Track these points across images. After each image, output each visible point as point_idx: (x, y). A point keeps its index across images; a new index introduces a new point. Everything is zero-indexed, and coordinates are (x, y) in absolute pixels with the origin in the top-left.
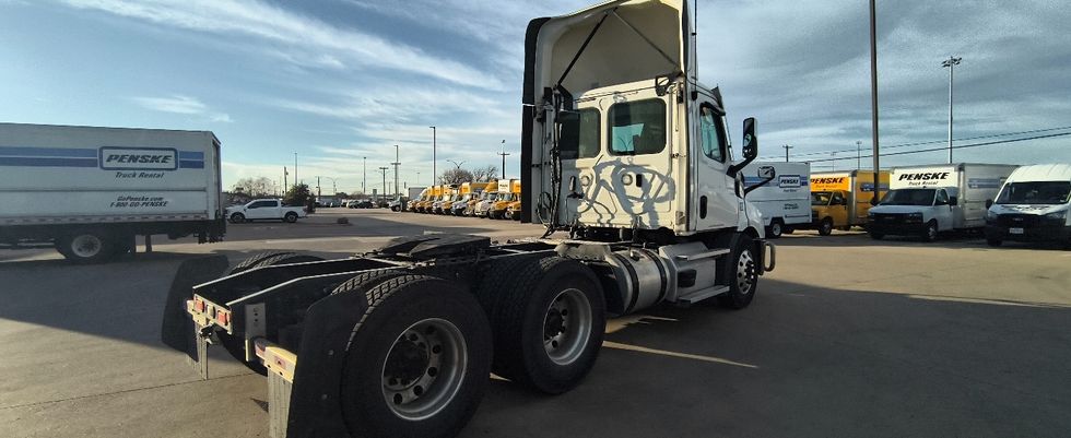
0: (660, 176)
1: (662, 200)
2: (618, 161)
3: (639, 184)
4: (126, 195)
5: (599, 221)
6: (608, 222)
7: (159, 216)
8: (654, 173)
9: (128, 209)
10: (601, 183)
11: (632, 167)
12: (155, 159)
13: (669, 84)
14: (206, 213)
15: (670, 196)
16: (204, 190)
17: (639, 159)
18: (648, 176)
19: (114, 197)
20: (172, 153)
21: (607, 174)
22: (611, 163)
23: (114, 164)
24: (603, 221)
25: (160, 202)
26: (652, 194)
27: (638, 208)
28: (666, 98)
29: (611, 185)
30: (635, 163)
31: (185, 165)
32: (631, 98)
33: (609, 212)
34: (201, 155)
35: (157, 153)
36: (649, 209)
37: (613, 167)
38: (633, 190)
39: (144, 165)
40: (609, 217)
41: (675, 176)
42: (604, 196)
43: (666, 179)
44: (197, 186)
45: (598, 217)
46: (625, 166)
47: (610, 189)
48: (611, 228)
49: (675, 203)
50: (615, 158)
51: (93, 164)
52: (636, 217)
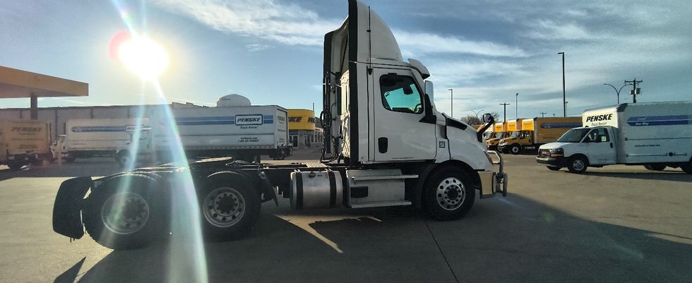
4: (244, 136)
7: (255, 146)
9: (244, 143)
12: (254, 120)
14: (273, 145)
16: (273, 134)
19: (239, 138)
20: (261, 116)
23: (240, 123)
25: (256, 140)
31: (266, 122)
34: (272, 117)
35: (255, 117)
39: (251, 123)
44: (270, 132)
51: (232, 123)
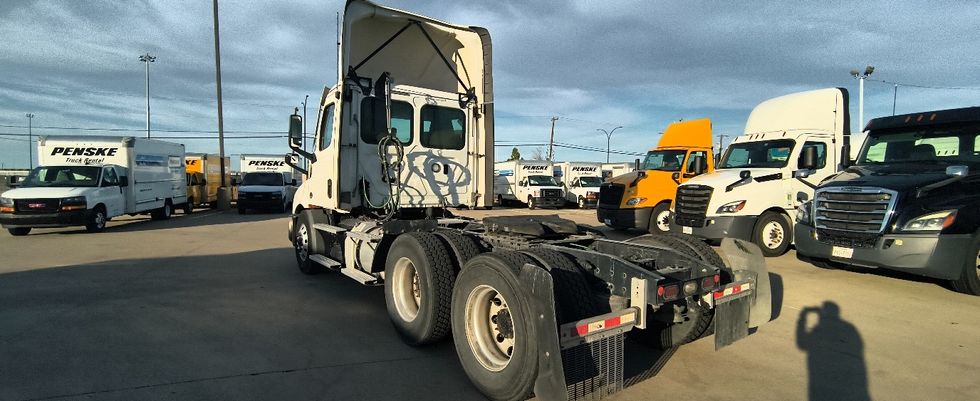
0: (461, 167)
1: (462, 184)
2: (430, 152)
3: (446, 172)
5: (411, 203)
6: (420, 203)
8: (457, 164)
10: (413, 169)
11: (441, 158)
13: (468, 101)
15: (466, 182)
17: (446, 153)
18: (452, 166)
21: (419, 162)
22: (424, 153)
24: (415, 202)
26: (455, 181)
27: (444, 190)
28: (465, 111)
29: (422, 171)
30: (443, 155)
32: (440, 103)
33: (420, 194)
36: (453, 192)
37: (426, 157)
38: (440, 176)
40: (420, 198)
41: (470, 168)
42: (415, 180)
43: (465, 170)
45: (409, 199)
46: (435, 157)
47: (421, 175)
48: (421, 208)
49: (470, 187)
50: (427, 149)
52: (442, 198)
